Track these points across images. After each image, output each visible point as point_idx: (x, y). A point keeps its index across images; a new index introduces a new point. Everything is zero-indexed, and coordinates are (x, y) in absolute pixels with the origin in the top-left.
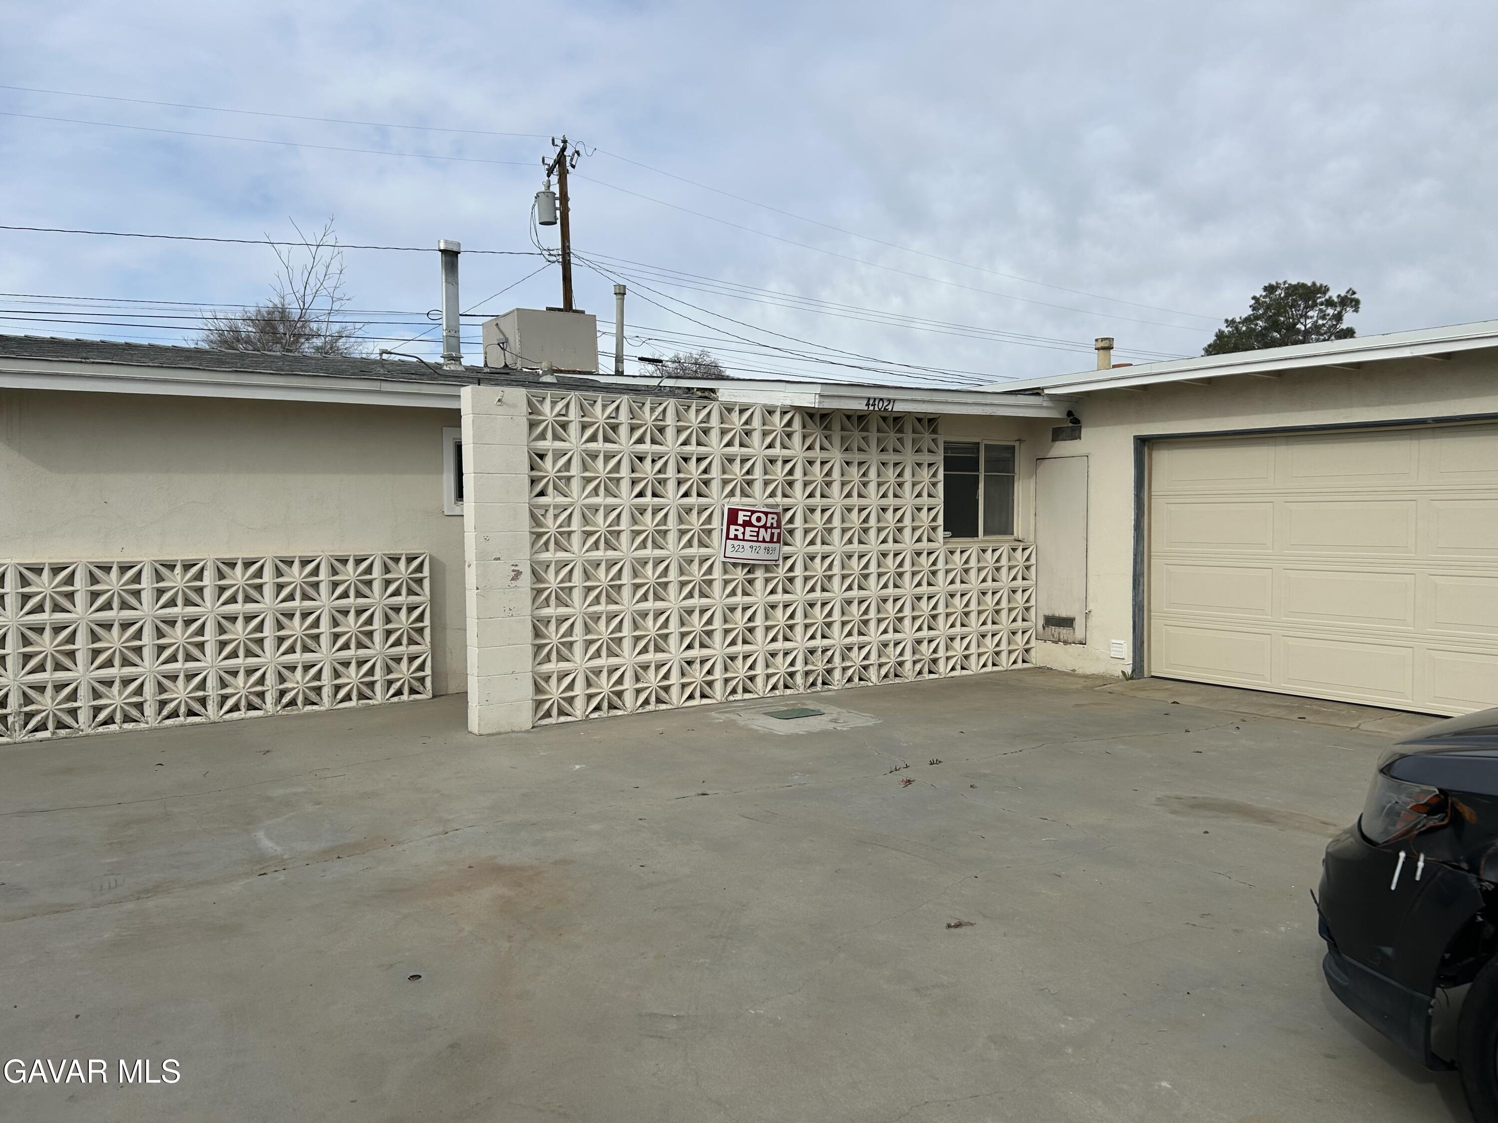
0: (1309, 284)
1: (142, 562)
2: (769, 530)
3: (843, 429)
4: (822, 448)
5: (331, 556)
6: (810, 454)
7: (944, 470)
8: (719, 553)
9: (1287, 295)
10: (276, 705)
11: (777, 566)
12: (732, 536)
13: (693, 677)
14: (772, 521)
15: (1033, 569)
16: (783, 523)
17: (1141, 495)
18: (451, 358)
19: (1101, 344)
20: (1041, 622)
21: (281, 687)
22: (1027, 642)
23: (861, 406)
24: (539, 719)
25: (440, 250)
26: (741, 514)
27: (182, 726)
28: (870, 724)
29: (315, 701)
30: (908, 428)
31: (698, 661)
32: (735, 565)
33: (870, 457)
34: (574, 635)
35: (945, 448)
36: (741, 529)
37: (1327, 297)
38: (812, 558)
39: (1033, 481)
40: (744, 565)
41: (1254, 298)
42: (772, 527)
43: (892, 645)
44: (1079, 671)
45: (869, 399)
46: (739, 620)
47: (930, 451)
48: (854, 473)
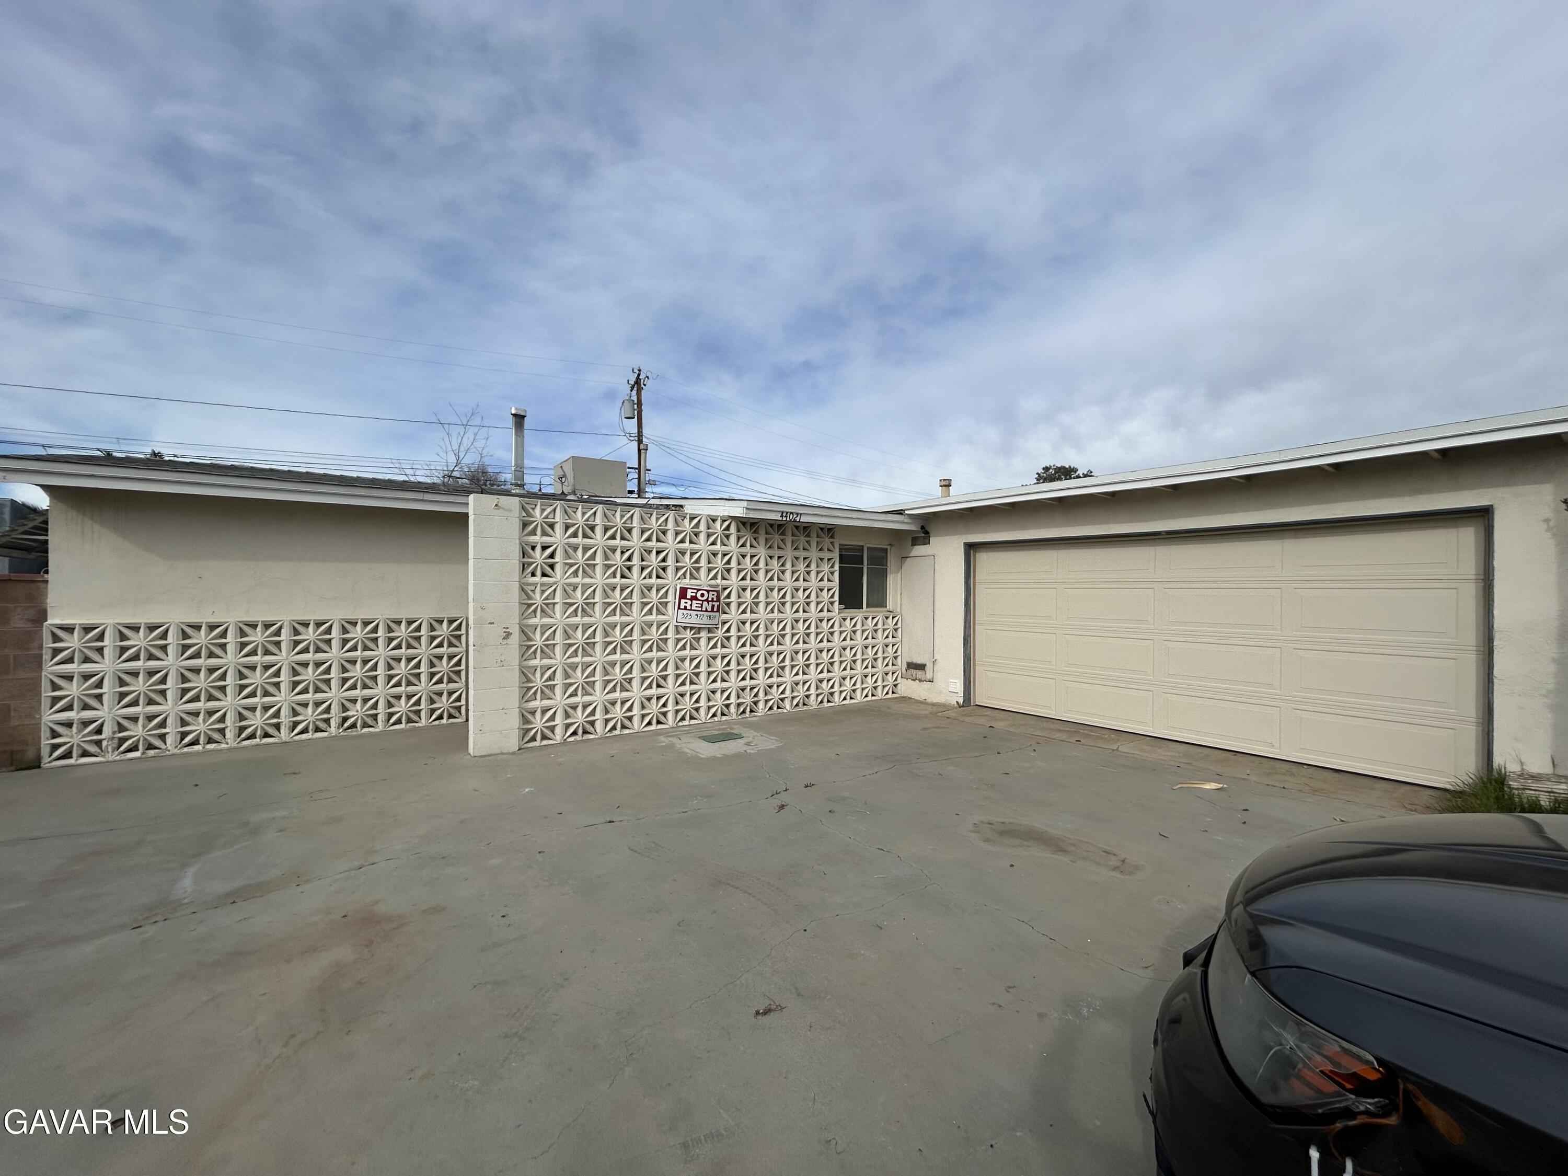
0: (1067, 467)
1: (227, 622)
2: (710, 603)
3: (767, 533)
4: (751, 546)
5: (387, 619)
6: (743, 550)
7: (840, 564)
8: (673, 619)
9: (1056, 473)
10: (339, 728)
11: (717, 628)
12: (682, 607)
13: (651, 709)
14: (713, 596)
15: (900, 630)
16: (722, 598)
17: (969, 582)
18: (517, 485)
19: (943, 483)
20: (905, 666)
21: (344, 715)
22: (896, 680)
23: (777, 517)
24: (526, 743)
25: (512, 414)
26: (689, 591)
27: (257, 745)
28: (773, 747)
29: (371, 724)
30: (814, 535)
31: (655, 697)
32: (685, 628)
33: (786, 553)
34: (556, 680)
35: (840, 549)
36: (689, 602)
37: (1077, 474)
38: (744, 623)
39: (899, 574)
40: (692, 628)
41: (1037, 474)
42: (712, 601)
43: (801, 683)
44: (929, 701)
45: (783, 512)
46: (687, 667)
47: (829, 550)
48: (775, 564)
